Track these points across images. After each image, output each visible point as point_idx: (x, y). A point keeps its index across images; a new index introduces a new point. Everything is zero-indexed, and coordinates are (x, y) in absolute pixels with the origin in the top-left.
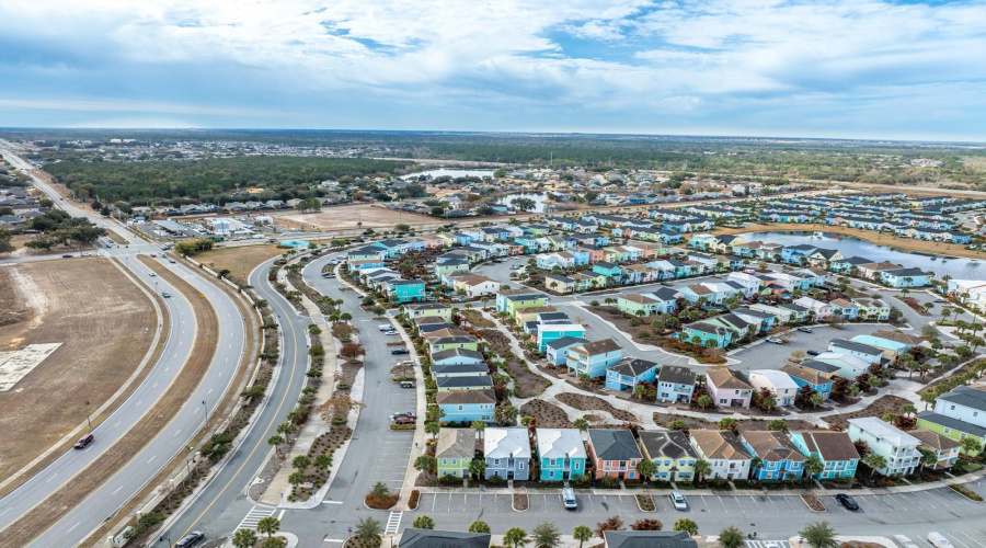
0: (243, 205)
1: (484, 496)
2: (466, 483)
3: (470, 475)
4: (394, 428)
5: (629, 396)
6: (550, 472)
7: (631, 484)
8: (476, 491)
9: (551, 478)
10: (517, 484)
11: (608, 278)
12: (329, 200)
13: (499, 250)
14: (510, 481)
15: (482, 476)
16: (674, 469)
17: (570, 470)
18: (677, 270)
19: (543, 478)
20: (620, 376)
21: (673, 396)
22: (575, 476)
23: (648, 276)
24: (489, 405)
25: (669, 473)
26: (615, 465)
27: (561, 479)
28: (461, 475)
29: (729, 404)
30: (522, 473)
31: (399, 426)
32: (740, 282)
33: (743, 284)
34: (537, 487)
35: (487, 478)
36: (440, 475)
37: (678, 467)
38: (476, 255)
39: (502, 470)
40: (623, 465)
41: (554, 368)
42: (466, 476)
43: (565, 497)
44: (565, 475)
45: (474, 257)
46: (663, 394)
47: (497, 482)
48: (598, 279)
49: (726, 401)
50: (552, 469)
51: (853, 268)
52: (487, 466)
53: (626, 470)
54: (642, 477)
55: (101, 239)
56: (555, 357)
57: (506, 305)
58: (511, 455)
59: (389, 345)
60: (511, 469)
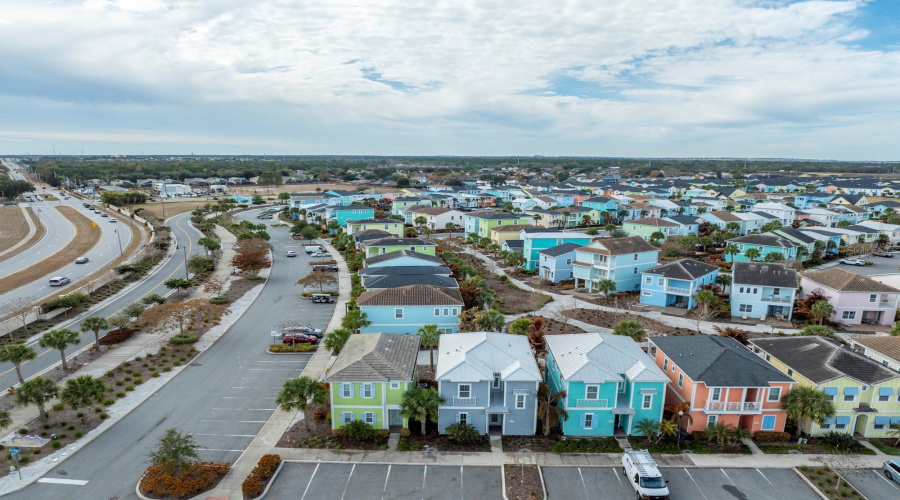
0: (203, 180)
1: (434, 470)
2: (394, 441)
3: (405, 423)
4: (277, 350)
5: (684, 312)
6: (585, 416)
7: (770, 443)
8: (416, 459)
9: (589, 432)
10: (511, 443)
11: (603, 214)
12: (293, 179)
13: (468, 200)
14: (494, 438)
15: (432, 426)
16: (864, 408)
17: (630, 409)
18: (682, 210)
19: (570, 429)
20: (665, 280)
21: (760, 309)
22: (644, 424)
23: (650, 215)
24: (450, 308)
25: (853, 418)
26: (735, 398)
27: (610, 433)
28: (382, 423)
29: (858, 320)
30: (521, 418)
31: (286, 346)
32: (769, 212)
33: (775, 214)
34: (559, 451)
35: (442, 430)
36: (337, 423)
37: (875, 403)
38: (442, 202)
39: (476, 412)
40: (751, 396)
41: (552, 284)
42: (394, 428)
43: (632, 472)
44: (619, 423)
45: (439, 205)
46: (742, 308)
47: (467, 439)
48: (590, 214)
49: (852, 314)
50: (589, 410)
51: (889, 210)
52: (442, 401)
53: (758, 408)
54: (792, 428)
55: (26, 194)
56: (553, 270)
57: (477, 228)
58: (497, 375)
59: (311, 264)
60: (497, 410)
